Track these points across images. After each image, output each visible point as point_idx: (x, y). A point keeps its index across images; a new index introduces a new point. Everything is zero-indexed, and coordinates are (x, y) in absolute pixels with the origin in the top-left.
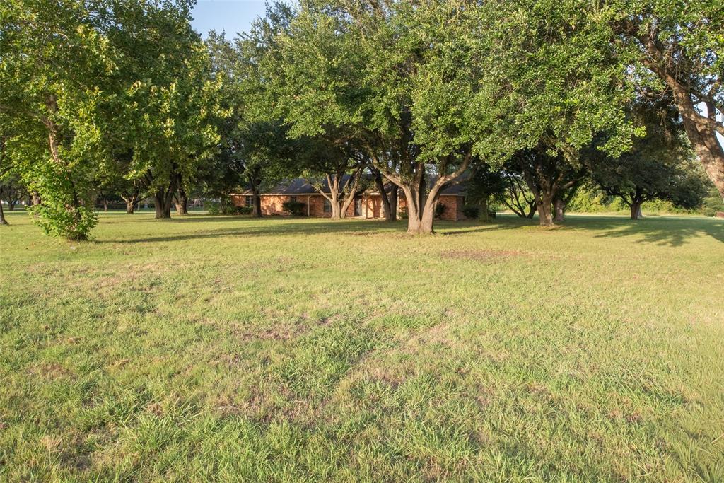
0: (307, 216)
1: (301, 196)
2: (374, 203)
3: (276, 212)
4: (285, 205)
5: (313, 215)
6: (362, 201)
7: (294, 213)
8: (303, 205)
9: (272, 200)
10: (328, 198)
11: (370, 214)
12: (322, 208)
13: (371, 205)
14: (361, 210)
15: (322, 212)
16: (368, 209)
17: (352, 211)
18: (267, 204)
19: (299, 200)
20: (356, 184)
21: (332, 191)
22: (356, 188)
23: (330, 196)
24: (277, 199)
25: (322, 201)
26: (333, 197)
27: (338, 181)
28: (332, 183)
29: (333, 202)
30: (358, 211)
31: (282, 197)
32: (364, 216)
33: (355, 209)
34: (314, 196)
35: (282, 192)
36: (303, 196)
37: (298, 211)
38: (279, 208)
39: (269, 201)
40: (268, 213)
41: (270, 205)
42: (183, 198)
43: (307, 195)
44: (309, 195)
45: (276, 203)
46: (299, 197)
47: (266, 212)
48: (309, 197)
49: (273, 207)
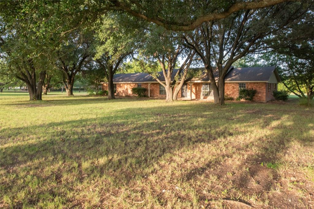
0: (148, 97)
1: (144, 83)
2: (196, 89)
3: (128, 95)
4: (134, 90)
5: (152, 97)
6: (187, 87)
7: (139, 95)
8: (145, 90)
9: (126, 86)
10: (163, 85)
11: (194, 97)
12: (158, 92)
13: (194, 90)
14: (186, 93)
15: (159, 95)
16: (192, 93)
17: (180, 94)
18: (123, 89)
19: (143, 87)
20: (185, 74)
21: (166, 79)
22: (186, 76)
23: (165, 83)
24: (129, 86)
25: (158, 87)
26: (167, 83)
27: (170, 71)
28: (166, 73)
29: (167, 87)
30: (184, 94)
31: (132, 85)
32: (188, 97)
33: (182, 93)
34: (153, 83)
35: (132, 81)
36: (146, 84)
37: (142, 94)
38: (130, 92)
39: (124, 87)
40: (124, 95)
41: (125, 90)
42: (70, 85)
43: (148, 83)
44: (150, 83)
45: (128, 88)
46: (143, 84)
47: (122, 94)
48: (149, 85)
49: (126, 91)
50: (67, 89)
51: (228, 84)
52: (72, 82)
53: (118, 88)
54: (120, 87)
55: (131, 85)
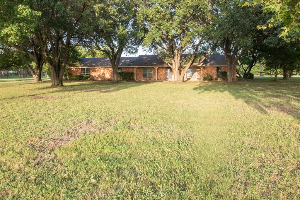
0: (134, 80)
3: (106, 79)
9: (102, 71)
12: (142, 75)
15: (142, 78)
20: (192, 60)
24: (106, 70)
37: (129, 78)
38: (108, 76)
39: (100, 72)
40: (99, 79)
41: (101, 74)
42: (39, 70)
43: (134, 68)
44: (136, 67)
45: (105, 73)
46: (124, 68)
47: (98, 78)
48: (135, 69)
49: (103, 75)
50: (35, 74)
51: (208, 68)
52: (40, 66)
53: (92, 73)
54: (95, 71)
55: (109, 70)
